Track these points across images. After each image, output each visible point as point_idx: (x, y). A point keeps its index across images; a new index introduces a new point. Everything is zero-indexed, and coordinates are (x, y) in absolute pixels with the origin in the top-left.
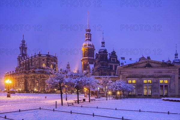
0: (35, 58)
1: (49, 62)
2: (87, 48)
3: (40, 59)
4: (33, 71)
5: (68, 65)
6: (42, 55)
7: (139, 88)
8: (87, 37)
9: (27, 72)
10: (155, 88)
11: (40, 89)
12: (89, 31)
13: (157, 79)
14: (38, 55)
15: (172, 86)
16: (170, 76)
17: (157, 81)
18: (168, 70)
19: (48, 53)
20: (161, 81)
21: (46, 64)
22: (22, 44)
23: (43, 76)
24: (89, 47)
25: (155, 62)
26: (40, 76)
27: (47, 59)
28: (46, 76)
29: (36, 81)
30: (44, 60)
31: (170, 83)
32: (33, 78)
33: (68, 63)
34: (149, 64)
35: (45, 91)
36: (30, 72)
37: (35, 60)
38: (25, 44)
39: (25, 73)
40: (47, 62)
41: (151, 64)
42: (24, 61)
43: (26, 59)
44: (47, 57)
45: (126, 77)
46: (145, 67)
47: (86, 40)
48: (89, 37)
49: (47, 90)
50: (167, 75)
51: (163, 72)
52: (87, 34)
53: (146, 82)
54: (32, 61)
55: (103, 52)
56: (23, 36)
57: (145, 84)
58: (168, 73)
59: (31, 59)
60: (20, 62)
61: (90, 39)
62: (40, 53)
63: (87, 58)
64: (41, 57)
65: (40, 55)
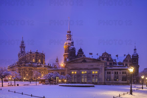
0: (28, 55)
1: (37, 57)
2: (67, 46)
3: (31, 55)
4: (24, 65)
5: (57, 59)
6: (32, 53)
7: (78, 77)
8: (68, 38)
9: (20, 66)
10: (89, 77)
11: (29, 78)
12: (70, 32)
13: (90, 71)
14: (30, 52)
15: (100, 75)
16: (99, 68)
17: (90, 72)
18: (97, 64)
19: (37, 51)
20: (93, 72)
21: (35, 59)
22: (22, 44)
23: (31, 68)
24: (69, 45)
25: (88, 59)
26: (29, 68)
27: (36, 55)
28: (33, 69)
29: (26, 72)
30: (33, 56)
31: (99, 74)
32: (24, 70)
33: (57, 58)
34: (84, 60)
35: (32, 79)
36: (22, 65)
37: (28, 56)
38: (24, 44)
39: (19, 66)
40: (36, 57)
41: (86, 60)
42: (22, 57)
43: (22, 56)
44: (36, 54)
45: (70, 70)
46: (81, 62)
47: (67, 40)
48: (69, 37)
49: (34, 79)
50: (97, 68)
51: (94, 65)
52: (67, 35)
53: (83, 73)
54: (26, 57)
55: (72, 50)
56: (23, 38)
57: (82, 75)
58: (97, 66)
59: (25, 56)
60: (19, 58)
61: (70, 38)
62: (31, 51)
63: (67, 53)
64: (31, 54)
65: (31, 53)
